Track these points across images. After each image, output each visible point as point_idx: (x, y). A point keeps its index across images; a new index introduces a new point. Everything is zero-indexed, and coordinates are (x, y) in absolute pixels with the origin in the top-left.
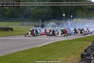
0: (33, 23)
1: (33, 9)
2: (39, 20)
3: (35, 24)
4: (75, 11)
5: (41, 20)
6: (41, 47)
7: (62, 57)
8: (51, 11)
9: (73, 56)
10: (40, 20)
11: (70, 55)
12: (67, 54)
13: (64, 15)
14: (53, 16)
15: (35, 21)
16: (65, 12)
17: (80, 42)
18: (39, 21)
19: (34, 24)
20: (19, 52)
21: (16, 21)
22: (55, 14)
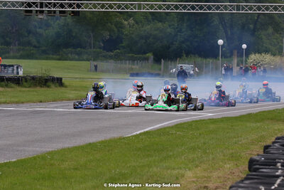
0: (128, 65)
1: (131, 21)
2: (147, 55)
3: (133, 67)
4: (254, 30)
5: (152, 57)
6: (137, 135)
7: (197, 167)
8: (183, 30)
9: (228, 166)
10: (150, 55)
11: (221, 163)
12: (213, 159)
13: (220, 42)
14: (188, 43)
15: (133, 60)
16: (226, 32)
17: (258, 124)
18: (147, 59)
19: (130, 66)
20: (69, 148)
21: (77, 57)
22: (196, 40)
